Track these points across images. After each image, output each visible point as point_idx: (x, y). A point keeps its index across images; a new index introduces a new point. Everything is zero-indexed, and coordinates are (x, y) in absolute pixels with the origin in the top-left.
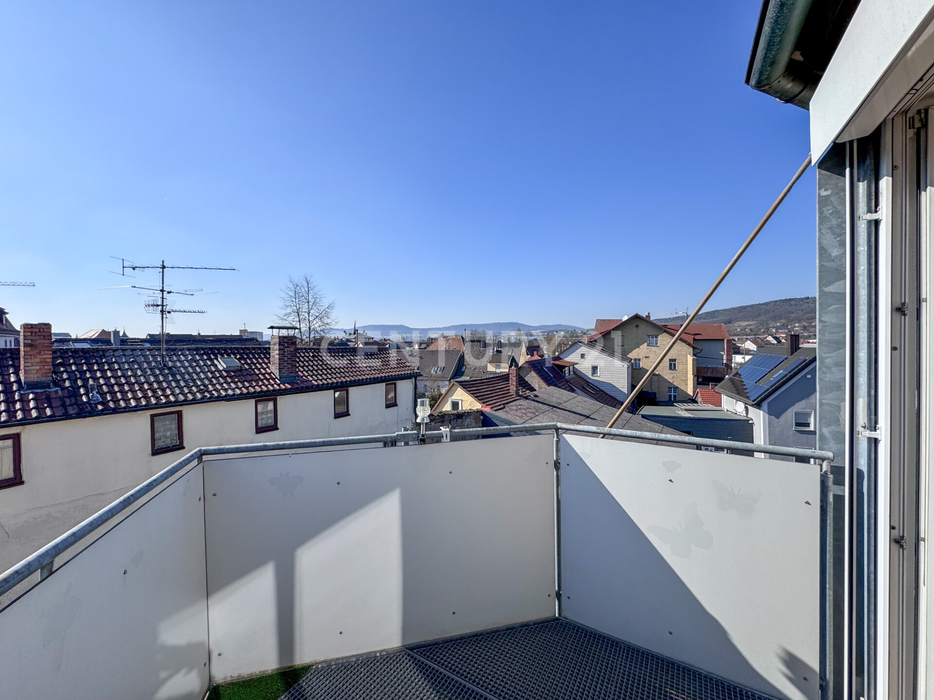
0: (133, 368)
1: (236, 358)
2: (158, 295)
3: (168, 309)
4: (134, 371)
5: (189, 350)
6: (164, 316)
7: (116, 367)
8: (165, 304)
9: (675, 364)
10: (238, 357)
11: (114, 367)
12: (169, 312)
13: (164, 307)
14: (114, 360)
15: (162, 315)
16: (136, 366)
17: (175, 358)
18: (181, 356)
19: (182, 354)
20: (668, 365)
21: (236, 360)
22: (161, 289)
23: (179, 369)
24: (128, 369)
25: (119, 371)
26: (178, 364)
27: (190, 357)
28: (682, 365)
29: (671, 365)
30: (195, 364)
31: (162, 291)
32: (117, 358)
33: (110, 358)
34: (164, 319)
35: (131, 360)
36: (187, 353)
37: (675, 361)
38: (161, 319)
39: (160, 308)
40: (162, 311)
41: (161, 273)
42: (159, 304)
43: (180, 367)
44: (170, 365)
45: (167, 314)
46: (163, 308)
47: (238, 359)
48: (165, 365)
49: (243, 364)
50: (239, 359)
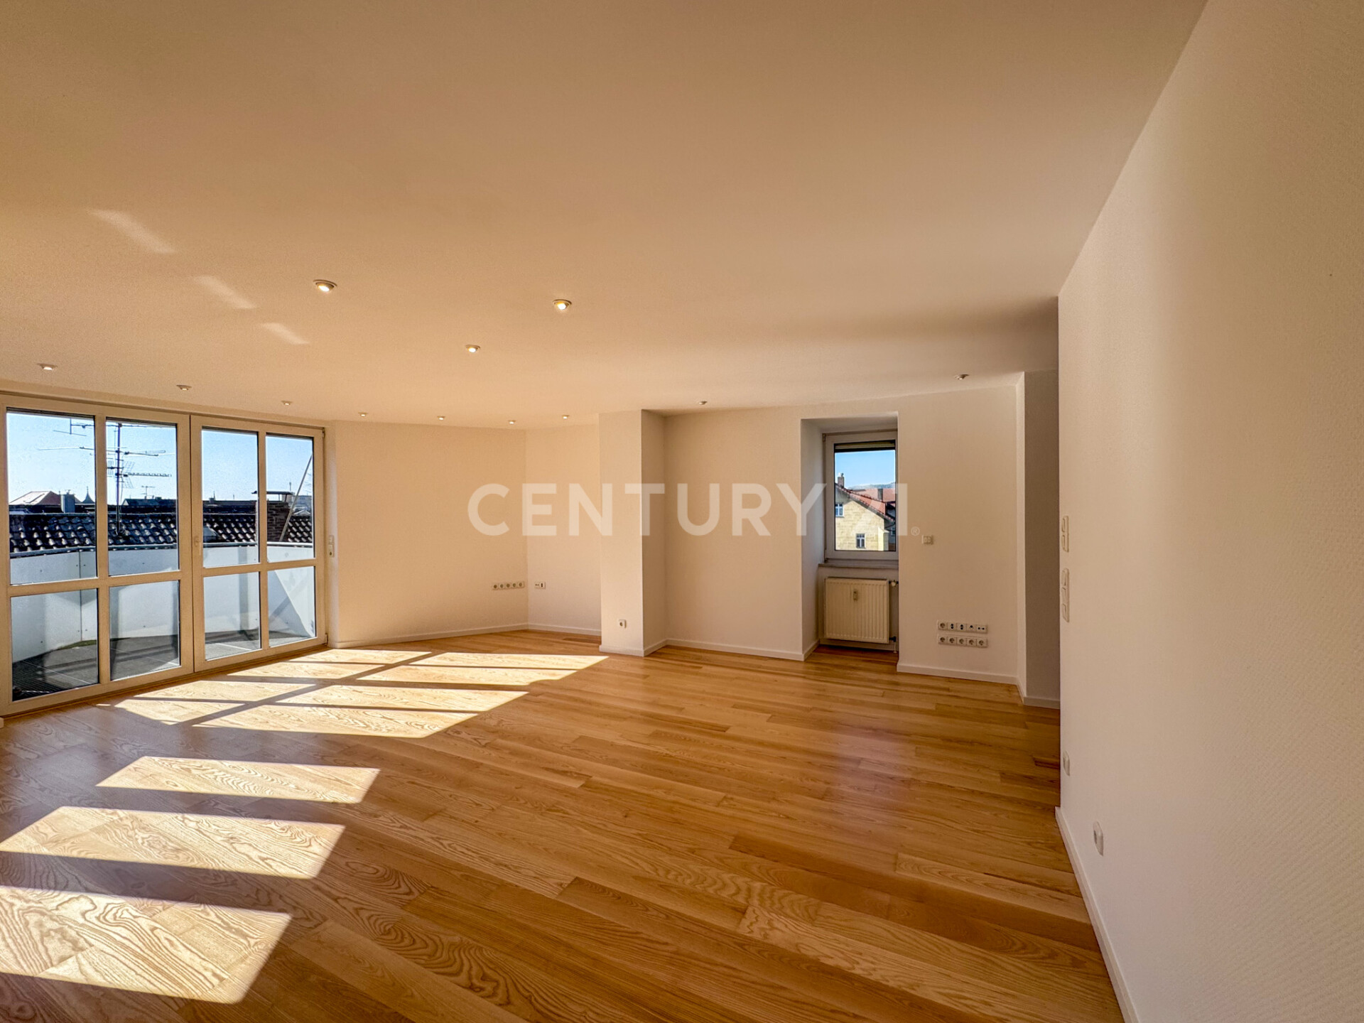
0: (80, 536)
1: (212, 527)
2: (113, 457)
3: (124, 472)
4: (82, 540)
5: (152, 517)
6: (120, 480)
7: (61, 535)
8: (121, 466)
9: (863, 541)
10: (215, 526)
11: (58, 535)
12: (126, 476)
13: (120, 470)
14: (57, 528)
15: (118, 478)
16: (84, 535)
17: (134, 527)
18: (142, 525)
19: (143, 523)
20: (855, 542)
21: (212, 530)
22: (117, 449)
23: (137, 539)
24: (74, 538)
25: (63, 540)
26: (137, 533)
27: (153, 526)
28: (872, 541)
29: (858, 541)
30: (158, 534)
31: (118, 452)
32: (62, 526)
33: (53, 525)
34: (120, 483)
35: (79, 528)
36: (150, 521)
37: (863, 536)
38: (116, 483)
39: (115, 471)
40: (118, 474)
41: (117, 433)
42: (114, 466)
43: (139, 536)
44: (127, 534)
45: (124, 478)
46: (118, 471)
47: (214, 529)
48: (120, 534)
49: (221, 534)
50: (216, 529)
